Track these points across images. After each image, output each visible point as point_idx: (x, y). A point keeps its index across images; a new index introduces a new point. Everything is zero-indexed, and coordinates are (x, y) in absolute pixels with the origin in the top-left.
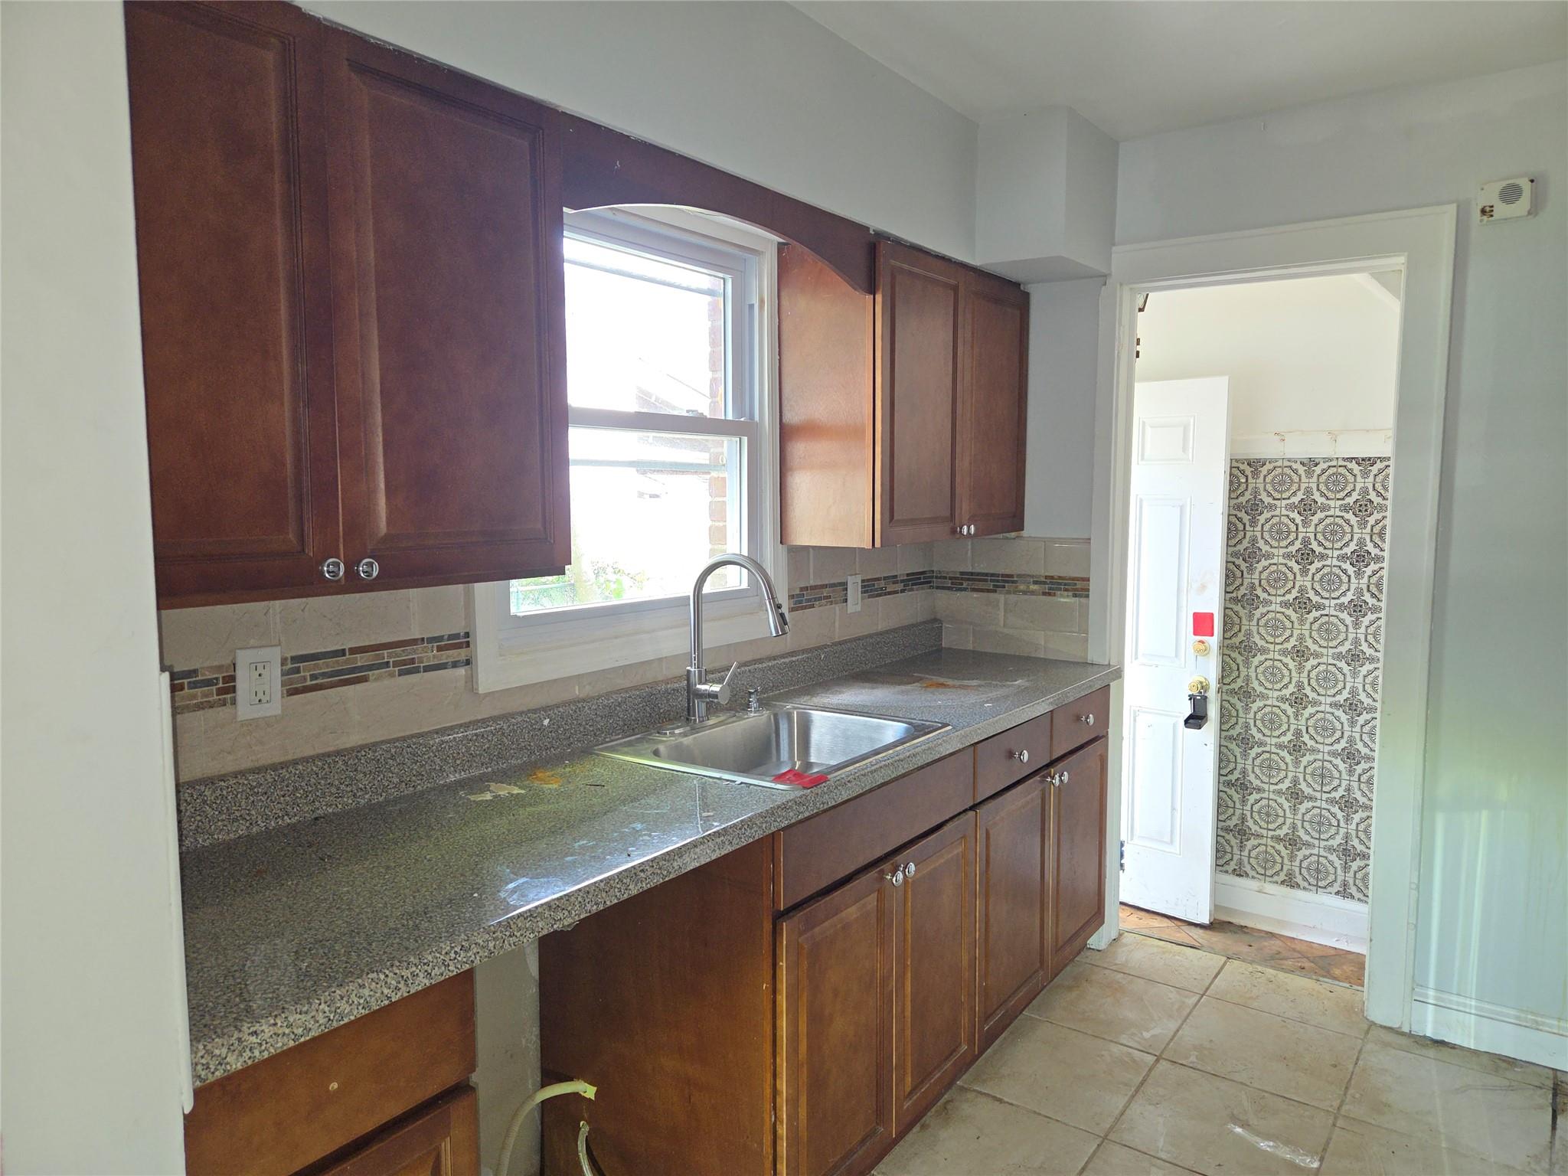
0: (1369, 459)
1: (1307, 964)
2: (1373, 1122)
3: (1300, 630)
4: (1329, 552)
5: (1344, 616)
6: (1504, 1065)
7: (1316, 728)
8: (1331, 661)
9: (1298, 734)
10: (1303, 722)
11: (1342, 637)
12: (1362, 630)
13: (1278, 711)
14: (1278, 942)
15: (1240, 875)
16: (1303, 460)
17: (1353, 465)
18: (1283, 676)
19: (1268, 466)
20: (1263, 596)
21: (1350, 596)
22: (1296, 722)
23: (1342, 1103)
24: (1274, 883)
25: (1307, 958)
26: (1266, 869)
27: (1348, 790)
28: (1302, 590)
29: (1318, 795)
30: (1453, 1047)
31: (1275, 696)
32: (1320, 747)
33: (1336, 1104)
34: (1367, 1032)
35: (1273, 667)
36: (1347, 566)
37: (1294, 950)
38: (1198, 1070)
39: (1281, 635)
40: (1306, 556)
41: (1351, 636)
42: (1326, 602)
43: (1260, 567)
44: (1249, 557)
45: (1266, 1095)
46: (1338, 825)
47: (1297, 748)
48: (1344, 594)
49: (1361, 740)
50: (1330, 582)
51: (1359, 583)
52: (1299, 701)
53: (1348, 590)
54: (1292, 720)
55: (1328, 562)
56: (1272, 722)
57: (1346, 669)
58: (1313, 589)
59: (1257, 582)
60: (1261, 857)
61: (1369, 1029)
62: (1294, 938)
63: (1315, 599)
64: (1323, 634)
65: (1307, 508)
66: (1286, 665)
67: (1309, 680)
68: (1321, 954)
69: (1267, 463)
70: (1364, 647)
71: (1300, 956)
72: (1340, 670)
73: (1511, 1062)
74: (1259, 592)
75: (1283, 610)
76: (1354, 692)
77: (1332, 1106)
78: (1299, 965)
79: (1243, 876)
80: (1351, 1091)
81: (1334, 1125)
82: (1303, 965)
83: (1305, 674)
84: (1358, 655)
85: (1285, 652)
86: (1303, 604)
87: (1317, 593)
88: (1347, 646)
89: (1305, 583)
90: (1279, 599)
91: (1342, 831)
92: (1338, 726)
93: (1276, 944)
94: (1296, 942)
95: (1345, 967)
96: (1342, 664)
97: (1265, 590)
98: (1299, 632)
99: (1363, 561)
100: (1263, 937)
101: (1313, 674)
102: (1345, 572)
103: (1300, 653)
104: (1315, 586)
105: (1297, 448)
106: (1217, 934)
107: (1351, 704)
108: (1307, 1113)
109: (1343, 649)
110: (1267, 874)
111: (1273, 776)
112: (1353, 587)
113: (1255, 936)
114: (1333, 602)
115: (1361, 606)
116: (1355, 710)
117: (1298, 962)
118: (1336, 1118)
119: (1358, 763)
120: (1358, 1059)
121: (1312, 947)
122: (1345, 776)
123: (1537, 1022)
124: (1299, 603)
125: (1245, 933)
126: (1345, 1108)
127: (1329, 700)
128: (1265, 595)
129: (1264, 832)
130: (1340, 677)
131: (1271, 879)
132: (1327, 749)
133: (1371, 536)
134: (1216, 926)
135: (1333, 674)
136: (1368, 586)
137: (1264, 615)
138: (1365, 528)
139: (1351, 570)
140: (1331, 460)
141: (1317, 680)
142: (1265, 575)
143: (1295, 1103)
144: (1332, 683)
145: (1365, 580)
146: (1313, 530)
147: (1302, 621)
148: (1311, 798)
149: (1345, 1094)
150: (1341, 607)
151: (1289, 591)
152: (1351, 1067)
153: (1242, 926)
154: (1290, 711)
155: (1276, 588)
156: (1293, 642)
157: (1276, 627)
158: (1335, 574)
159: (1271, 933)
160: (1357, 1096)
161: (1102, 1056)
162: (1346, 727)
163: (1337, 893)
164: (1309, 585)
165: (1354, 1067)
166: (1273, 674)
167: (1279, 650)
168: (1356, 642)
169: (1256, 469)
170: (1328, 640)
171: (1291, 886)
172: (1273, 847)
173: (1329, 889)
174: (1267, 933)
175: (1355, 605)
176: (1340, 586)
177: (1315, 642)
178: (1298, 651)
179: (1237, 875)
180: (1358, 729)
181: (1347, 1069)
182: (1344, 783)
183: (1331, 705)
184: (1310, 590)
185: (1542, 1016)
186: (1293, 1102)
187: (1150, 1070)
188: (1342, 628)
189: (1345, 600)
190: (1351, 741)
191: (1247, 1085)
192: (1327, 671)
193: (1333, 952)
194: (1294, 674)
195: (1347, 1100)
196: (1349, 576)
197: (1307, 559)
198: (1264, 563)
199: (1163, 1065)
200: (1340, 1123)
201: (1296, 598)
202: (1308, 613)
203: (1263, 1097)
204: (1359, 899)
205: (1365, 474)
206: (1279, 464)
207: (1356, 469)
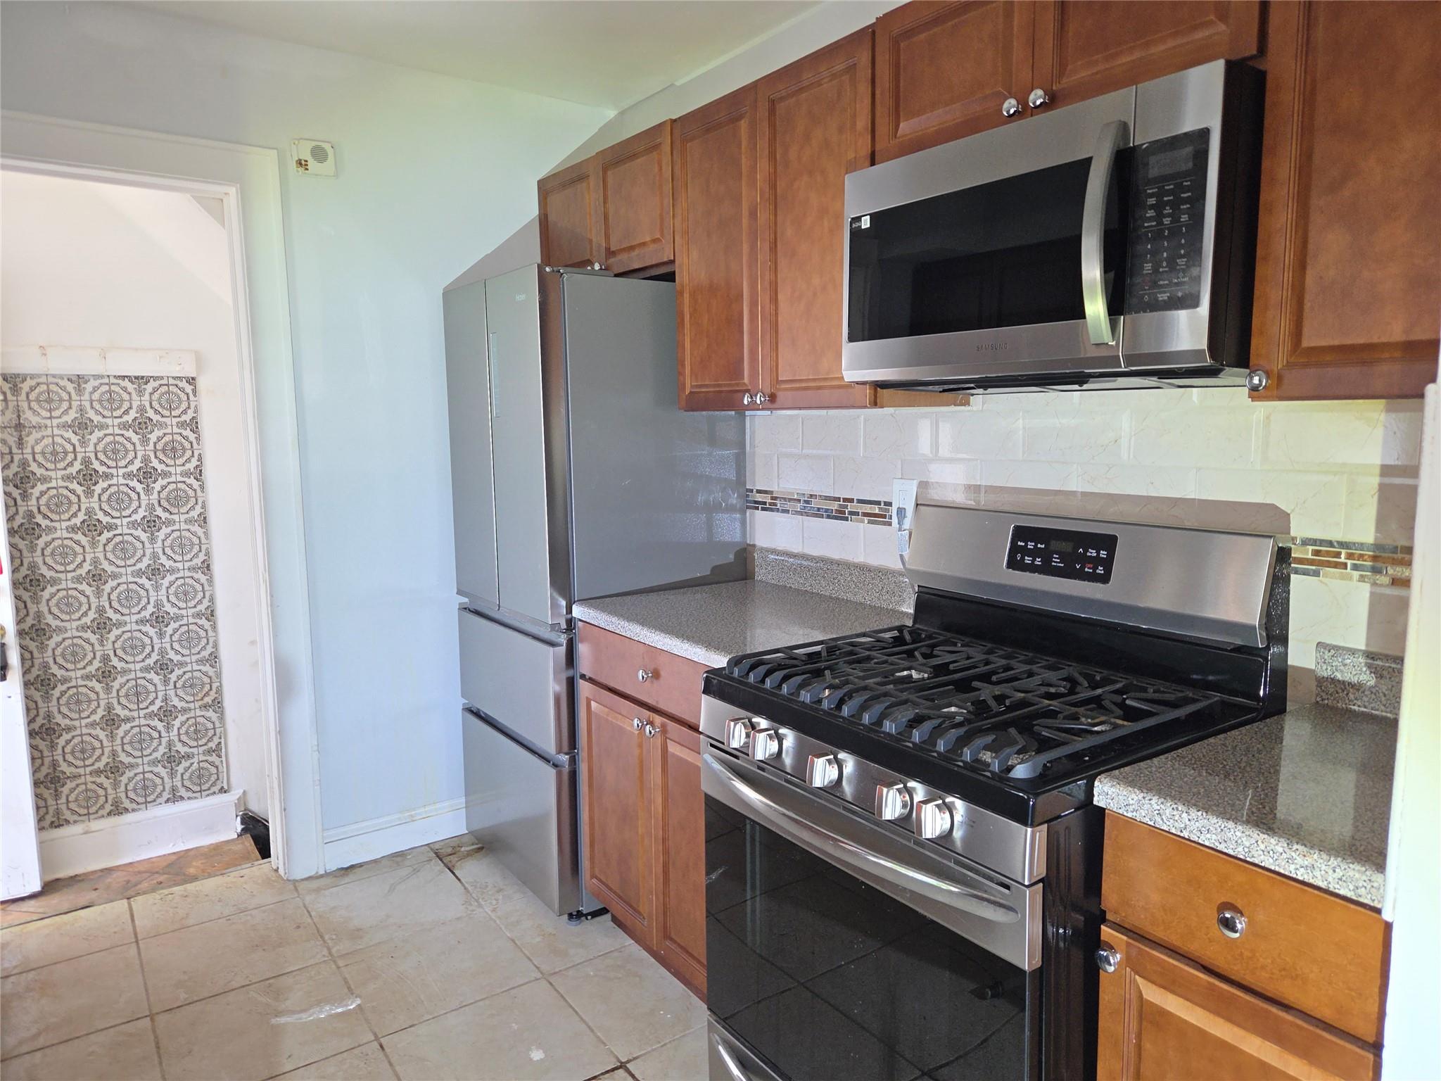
0: (143, 377)
1: (162, 878)
2: (361, 947)
3: (92, 554)
4: (114, 471)
5: (139, 533)
6: (399, 859)
7: (124, 650)
8: (131, 579)
9: (106, 659)
10: (110, 646)
11: (139, 553)
12: (159, 544)
13: (80, 641)
14: (119, 873)
15: (59, 826)
16: (70, 377)
17: (126, 383)
18: (81, 604)
19: (29, 383)
20: (44, 523)
21: (141, 513)
22: (101, 648)
23: (329, 949)
24: (100, 817)
25: (157, 873)
26: (90, 808)
27: (165, 700)
28: (89, 512)
29: (135, 714)
30: (360, 865)
31: (74, 627)
32: (131, 666)
33: (325, 952)
34: (296, 890)
35: (67, 597)
36: (134, 483)
37: (140, 872)
38: (197, 1001)
39: (72, 562)
40: (89, 477)
41: (148, 552)
42: (118, 522)
43: (36, 492)
44: (22, 483)
45: (271, 981)
46: (160, 736)
47: (106, 675)
48: (135, 511)
49: (172, 648)
50: (118, 500)
51: (149, 500)
52: (102, 626)
53: (140, 507)
54: (97, 647)
55: (114, 481)
56: (74, 654)
57: (147, 584)
58: (101, 509)
59: (35, 510)
60: (81, 797)
61: (295, 887)
62: (131, 863)
63: (105, 519)
64: (118, 553)
65: (82, 426)
66: (82, 593)
67: (110, 603)
68: (165, 864)
69: (28, 379)
70: (163, 560)
71: (148, 874)
72: (142, 586)
73: (401, 855)
74: (39, 519)
75: (71, 535)
76: (158, 605)
77: (324, 956)
78: (155, 882)
79: (63, 825)
80: (326, 937)
81: (339, 968)
82: (159, 880)
83: (105, 597)
84: (158, 569)
85: (79, 579)
86: (92, 527)
87: (106, 513)
88: (146, 561)
89: (92, 505)
90: (64, 525)
91: (164, 741)
92: (147, 641)
93: (119, 878)
94: (136, 865)
95: (194, 864)
96: (143, 581)
97: (45, 517)
98: (92, 555)
99: (151, 477)
100: (101, 876)
101: (114, 596)
102: (133, 489)
103: (97, 577)
104: (103, 507)
105: (61, 364)
106: (53, 896)
107: (157, 617)
108: (313, 973)
109: (142, 565)
110: (91, 812)
111: (84, 710)
112: (144, 503)
113: (92, 879)
114: (125, 521)
115: (154, 521)
116: (163, 622)
117: (152, 880)
118: (335, 962)
119: (172, 671)
120: (308, 912)
121: (153, 863)
122: (160, 687)
123: (412, 816)
124: (88, 526)
125: (80, 881)
126: (334, 951)
127: (134, 618)
128: (47, 522)
129: (81, 771)
130: (143, 593)
131: (96, 816)
132: (138, 666)
133: (155, 453)
134: (49, 887)
135: (136, 592)
136: (159, 502)
137: (47, 544)
138: (148, 445)
139: (139, 487)
140: (102, 377)
141: (119, 601)
142: (43, 501)
143: (298, 972)
144: (135, 601)
145: (155, 496)
146: (93, 449)
147: (94, 544)
148: (128, 720)
149: (324, 941)
150: (134, 525)
151: (75, 515)
152: (309, 920)
153: (72, 877)
154: (93, 638)
155: (59, 514)
156: (87, 567)
157: (65, 554)
158: (123, 492)
159: (106, 869)
160: (334, 937)
161: (93, 1052)
162: (156, 640)
163: (167, 801)
164: (96, 506)
165: (312, 919)
166: (68, 605)
167: (73, 578)
168: (155, 556)
169: (15, 385)
170: (124, 559)
171: (119, 813)
172: (94, 782)
173: (159, 801)
174: (102, 870)
175: (148, 521)
176: (130, 504)
177: (111, 563)
178: (94, 576)
179: (56, 827)
180: (167, 639)
181: (309, 924)
182: (161, 694)
183: (137, 622)
184: (98, 511)
185: (414, 810)
186: (295, 973)
187: (154, 1031)
188: (139, 545)
189: (138, 517)
190: (162, 652)
191: (248, 985)
192: (128, 590)
193: (174, 857)
194: (93, 599)
195: (330, 945)
196: (138, 494)
197: (91, 480)
198: (40, 487)
199: (162, 1020)
200: (341, 963)
201: (84, 521)
202: (100, 535)
203: (270, 985)
204: (189, 798)
205: (140, 392)
206: (43, 379)
207: (130, 387)
